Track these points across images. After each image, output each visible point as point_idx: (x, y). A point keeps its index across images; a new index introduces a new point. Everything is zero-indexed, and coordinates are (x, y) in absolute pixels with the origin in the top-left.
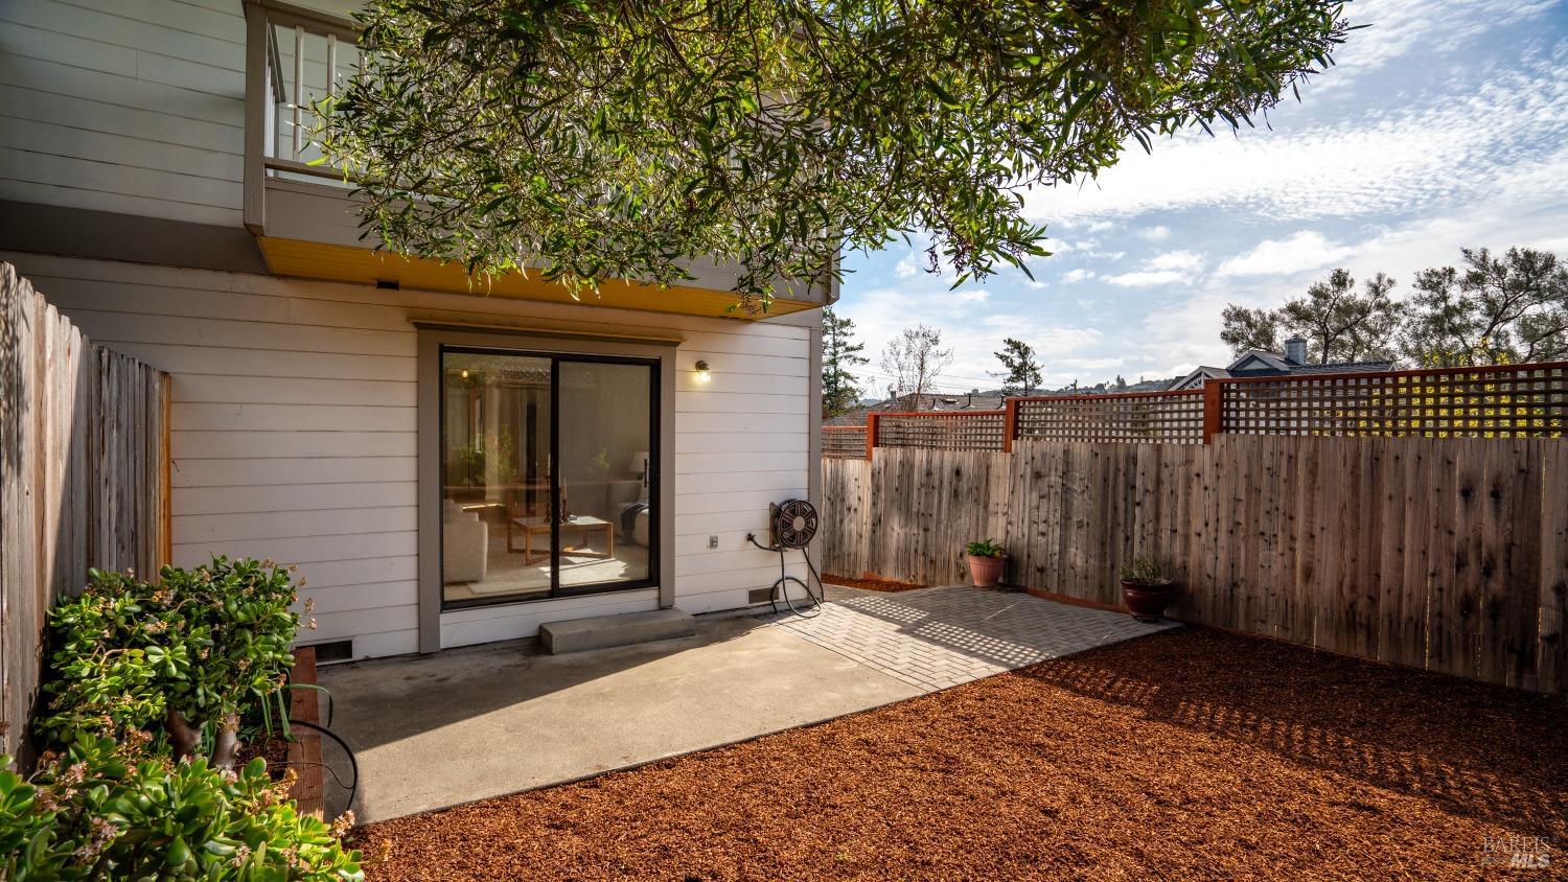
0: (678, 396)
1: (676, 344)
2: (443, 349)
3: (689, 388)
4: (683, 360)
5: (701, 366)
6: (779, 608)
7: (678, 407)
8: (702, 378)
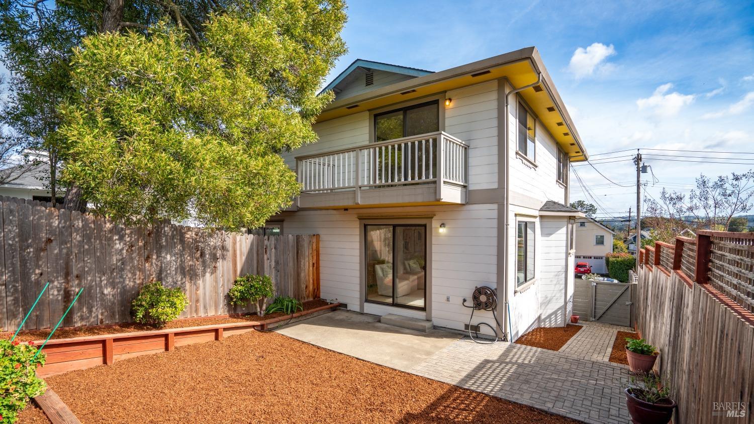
0: (433, 238)
1: (432, 218)
2: (365, 226)
3: (438, 235)
4: (435, 223)
5: (443, 225)
6: (479, 336)
7: (433, 242)
8: (442, 231)
